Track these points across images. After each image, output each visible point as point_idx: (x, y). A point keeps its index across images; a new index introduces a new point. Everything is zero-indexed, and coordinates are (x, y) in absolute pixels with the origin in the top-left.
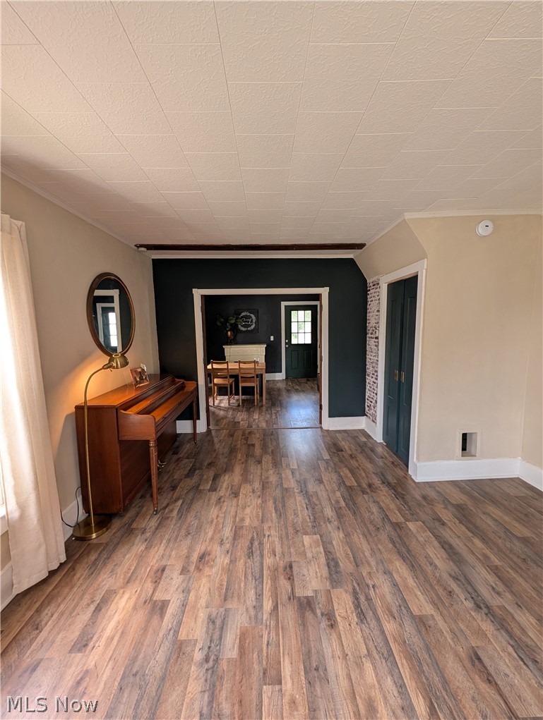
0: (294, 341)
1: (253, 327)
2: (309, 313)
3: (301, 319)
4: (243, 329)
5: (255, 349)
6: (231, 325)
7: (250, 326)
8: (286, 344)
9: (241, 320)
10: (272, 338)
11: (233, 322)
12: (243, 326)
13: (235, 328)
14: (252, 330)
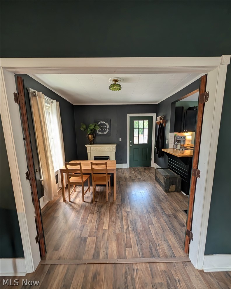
0: (136, 142)
1: (107, 132)
2: (146, 122)
3: (141, 126)
4: (100, 133)
5: (108, 147)
6: (91, 130)
7: (105, 131)
8: (130, 143)
9: (99, 127)
10: (120, 140)
11: (92, 127)
12: (100, 131)
13: (94, 133)
14: (107, 134)
